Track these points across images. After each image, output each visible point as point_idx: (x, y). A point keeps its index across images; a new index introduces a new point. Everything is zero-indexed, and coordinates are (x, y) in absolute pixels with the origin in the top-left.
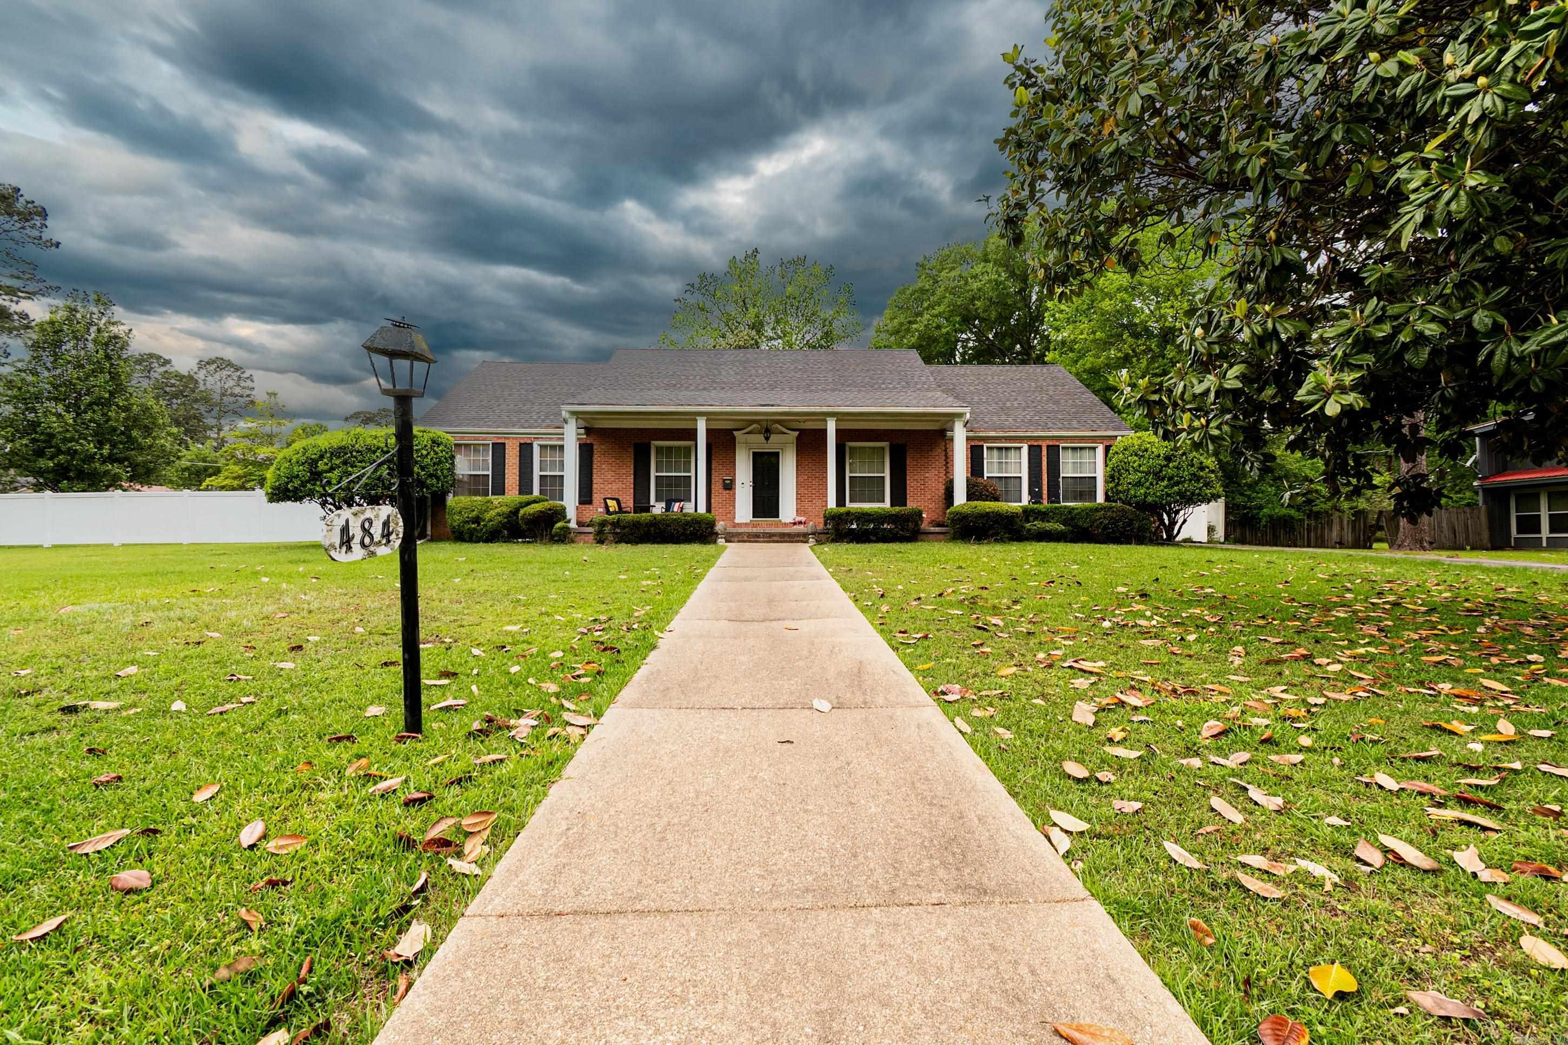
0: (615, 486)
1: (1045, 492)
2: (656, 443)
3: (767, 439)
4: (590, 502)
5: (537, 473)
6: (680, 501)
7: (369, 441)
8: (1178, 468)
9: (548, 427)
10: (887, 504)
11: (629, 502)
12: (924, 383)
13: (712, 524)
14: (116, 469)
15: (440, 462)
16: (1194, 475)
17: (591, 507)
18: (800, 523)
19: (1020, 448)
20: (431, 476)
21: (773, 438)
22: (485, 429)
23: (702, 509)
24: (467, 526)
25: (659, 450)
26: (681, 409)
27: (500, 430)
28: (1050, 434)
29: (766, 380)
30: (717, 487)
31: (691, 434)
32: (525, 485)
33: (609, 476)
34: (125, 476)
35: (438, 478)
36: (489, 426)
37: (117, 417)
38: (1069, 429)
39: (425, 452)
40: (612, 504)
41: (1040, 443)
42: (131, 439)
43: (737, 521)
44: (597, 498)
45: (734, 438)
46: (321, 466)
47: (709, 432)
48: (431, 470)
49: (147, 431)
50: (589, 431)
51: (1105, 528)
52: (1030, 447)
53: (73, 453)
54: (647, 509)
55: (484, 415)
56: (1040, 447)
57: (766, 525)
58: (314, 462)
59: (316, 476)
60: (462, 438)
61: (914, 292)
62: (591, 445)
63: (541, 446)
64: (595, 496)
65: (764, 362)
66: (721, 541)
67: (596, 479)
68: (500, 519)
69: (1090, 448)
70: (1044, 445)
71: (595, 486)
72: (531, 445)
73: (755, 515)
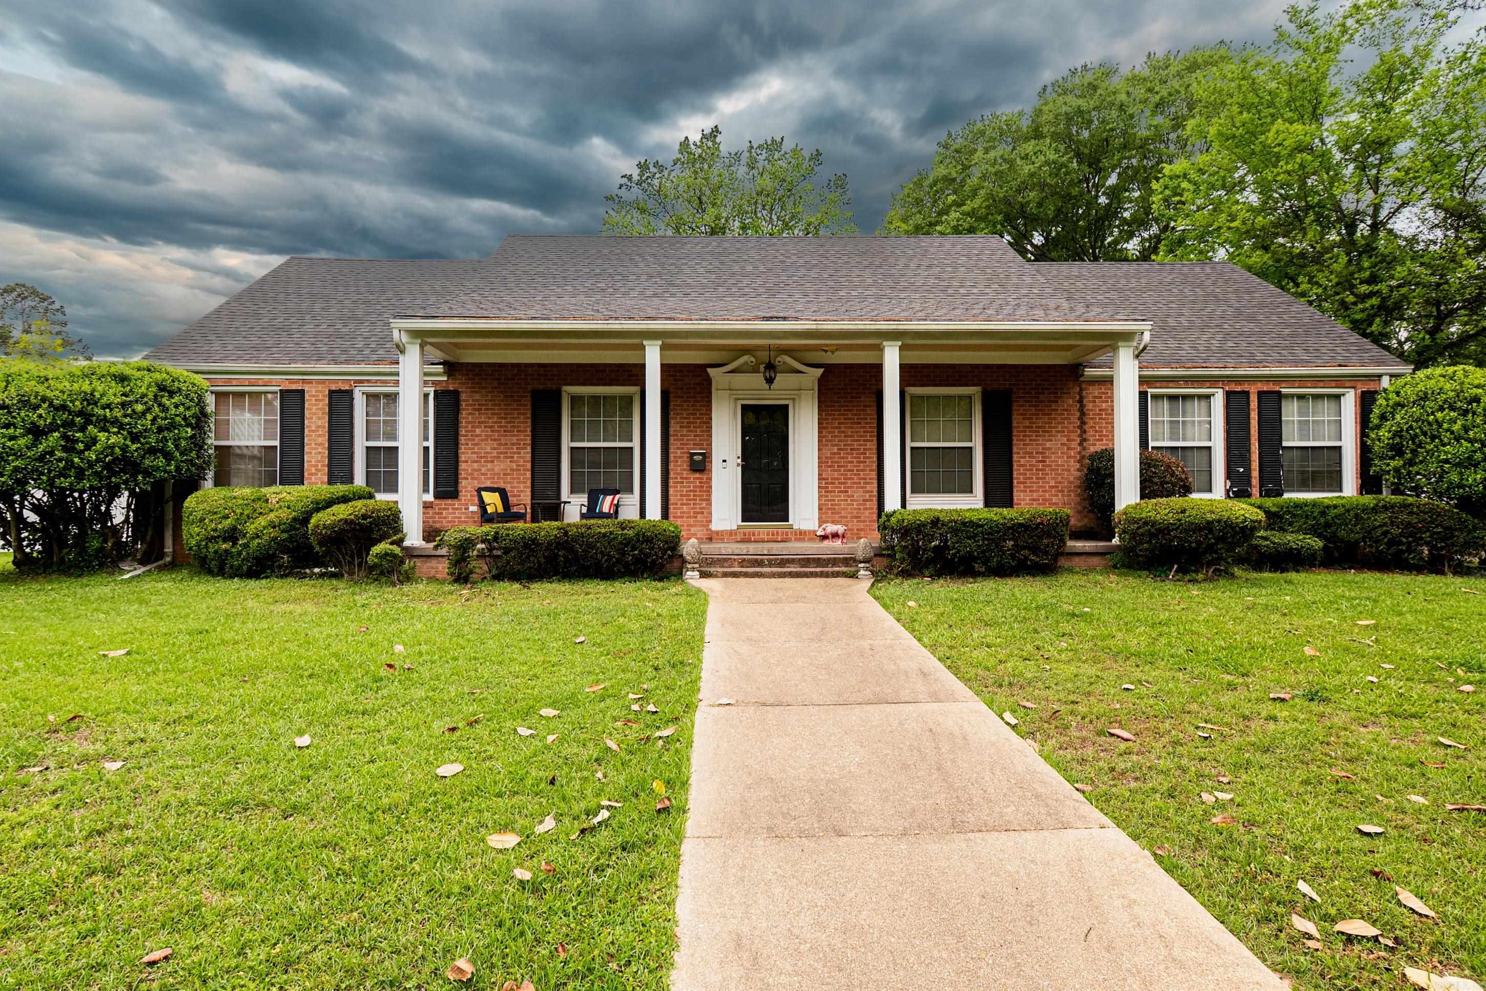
0: (498, 466)
1: (1255, 474)
2: (571, 389)
3: (770, 381)
4: (453, 494)
5: (360, 443)
6: (615, 492)
7: (30, 386)
9: (379, 361)
10: (977, 501)
11: (523, 498)
12: (1031, 286)
13: (672, 543)
15: (172, 426)
17: (456, 503)
18: (835, 535)
19: (1208, 397)
20: (152, 451)
21: (781, 380)
22: (266, 366)
23: (654, 512)
24: (212, 547)
25: (576, 400)
26: (615, 325)
27: (293, 367)
28: (1266, 371)
29: (759, 281)
30: (679, 467)
31: (635, 374)
32: (339, 465)
33: (487, 447)
35: (168, 456)
36: (277, 361)
38: (1296, 363)
39: (139, 408)
40: (493, 500)
41: (1245, 387)
43: (715, 526)
44: (467, 486)
45: (709, 381)
47: (667, 370)
48: (152, 440)
50: (451, 368)
51: (1392, 543)
52: (1229, 395)
54: (554, 511)
55: (270, 342)
56: (1246, 394)
57: (766, 535)
60: (228, 383)
61: (935, 183)
62: (456, 393)
63: (370, 396)
64: (463, 483)
65: (752, 253)
66: (692, 577)
67: (465, 454)
68: (274, 533)
69: (1330, 396)
70: (1253, 390)
71: (462, 466)
72: (349, 393)
73: (747, 516)
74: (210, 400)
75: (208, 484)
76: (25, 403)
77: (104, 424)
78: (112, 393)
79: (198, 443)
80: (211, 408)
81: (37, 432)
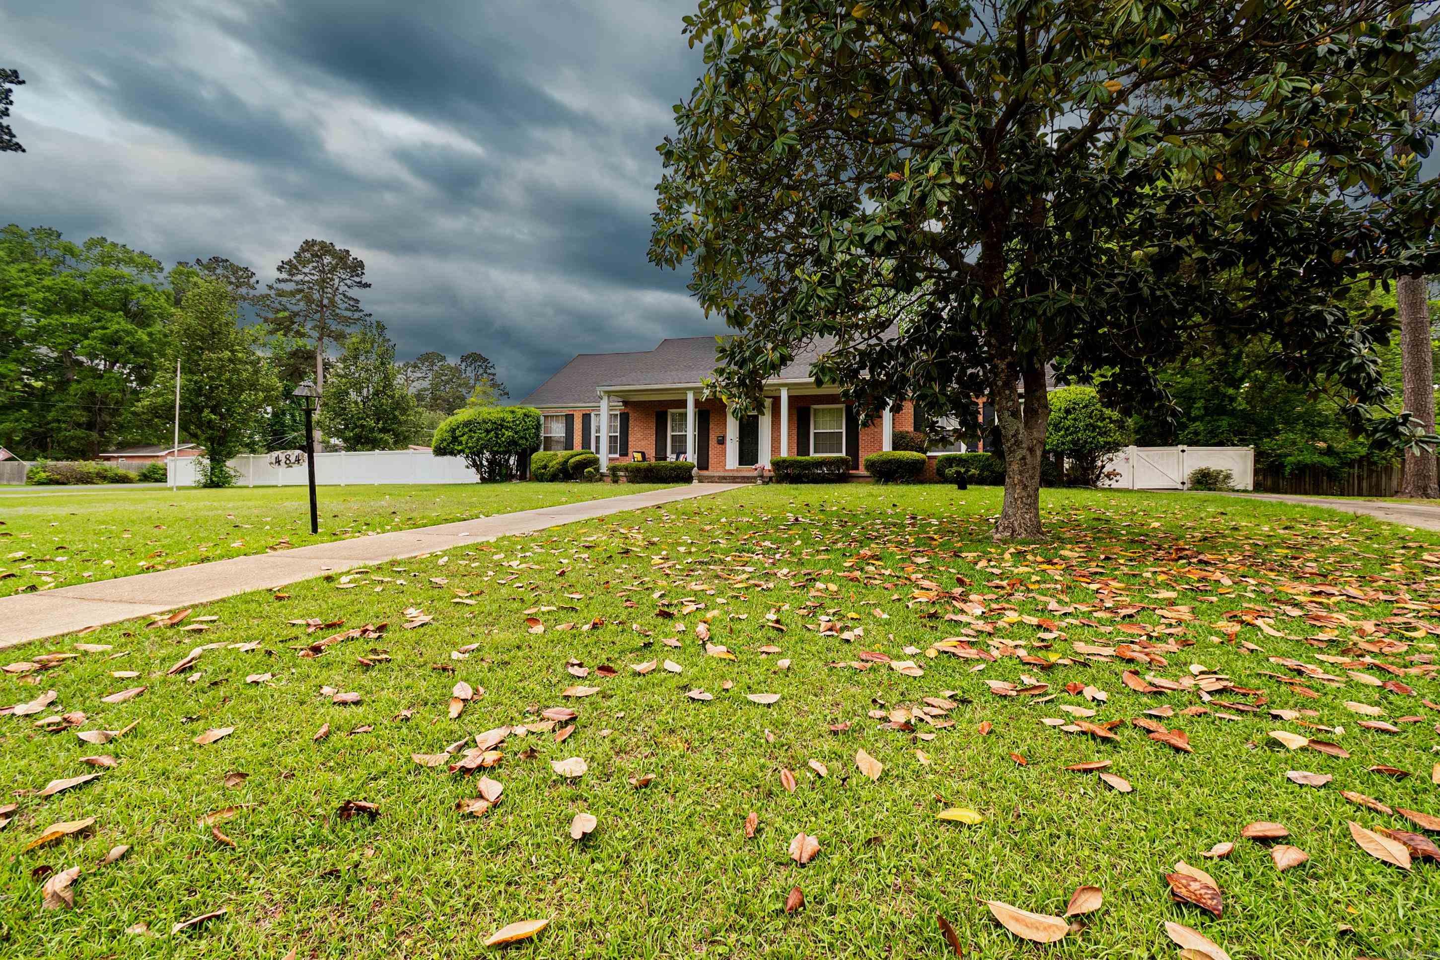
0: (643, 443)
1: (981, 442)
2: (670, 411)
4: (626, 455)
5: (593, 435)
7: (486, 416)
8: (1075, 420)
10: (843, 454)
11: (651, 453)
14: (386, 437)
15: (528, 429)
16: (1091, 425)
17: (627, 458)
20: (522, 438)
22: (562, 405)
24: (540, 472)
25: (673, 415)
26: (676, 386)
27: (570, 406)
30: (713, 442)
31: (683, 404)
32: (586, 444)
33: (639, 435)
34: (391, 441)
35: (527, 440)
36: (564, 403)
37: (386, 402)
39: (518, 423)
40: (639, 456)
42: (395, 417)
43: (727, 468)
46: (458, 433)
48: (522, 434)
49: (404, 411)
50: (626, 403)
53: (362, 426)
54: (664, 459)
57: (748, 471)
58: (454, 430)
59: (455, 439)
60: (548, 412)
62: (628, 413)
63: (597, 416)
64: (630, 450)
66: (695, 482)
67: (631, 439)
68: (558, 467)
70: (981, 401)
71: (630, 443)
72: (591, 415)
73: (740, 464)
74: (542, 419)
75: (542, 450)
76: (484, 422)
77: (507, 428)
78: (509, 417)
79: (537, 436)
80: (542, 422)
81: (488, 431)
